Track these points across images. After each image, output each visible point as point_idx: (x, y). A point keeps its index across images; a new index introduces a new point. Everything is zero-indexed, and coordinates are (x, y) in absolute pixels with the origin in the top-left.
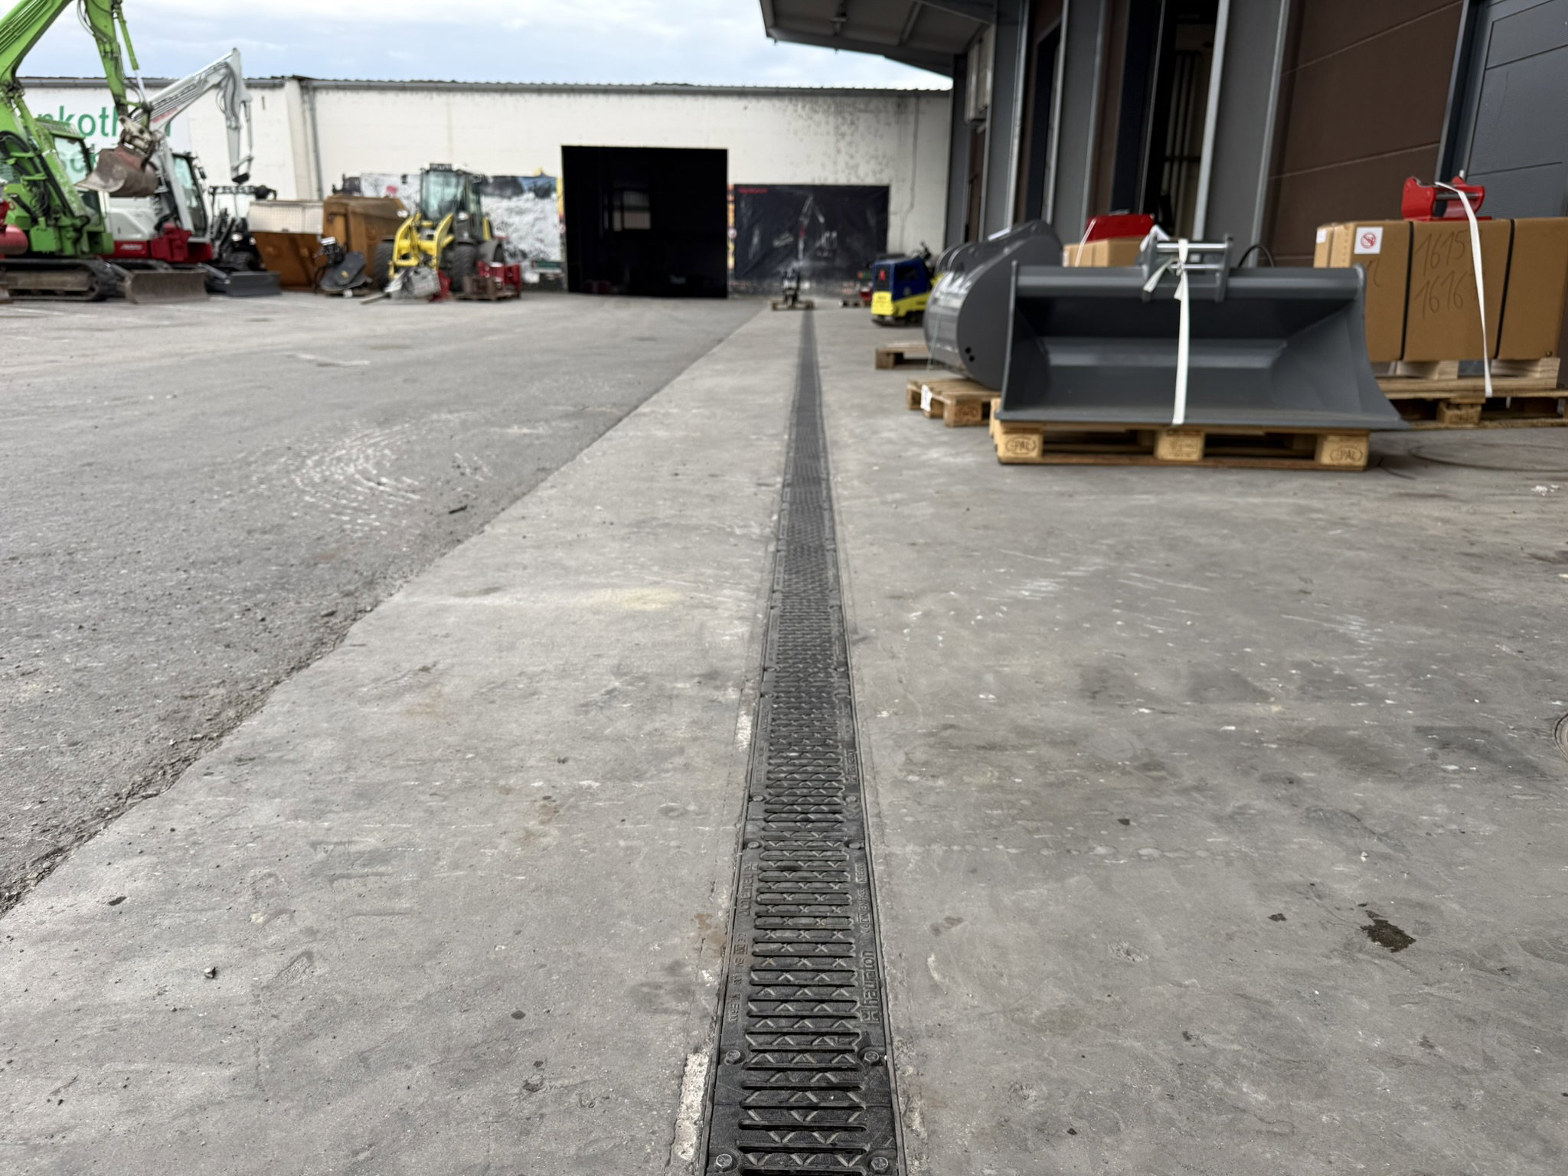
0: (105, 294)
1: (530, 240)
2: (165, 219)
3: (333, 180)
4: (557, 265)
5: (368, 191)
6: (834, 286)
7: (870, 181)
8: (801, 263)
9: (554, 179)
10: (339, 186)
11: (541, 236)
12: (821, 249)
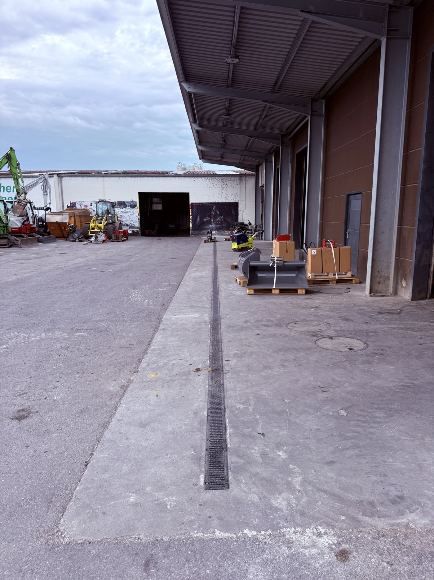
0: (11, 245)
1: (129, 221)
2: (25, 221)
3: (67, 203)
4: (138, 228)
5: (78, 207)
6: (223, 232)
7: (232, 201)
8: (212, 226)
9: (137, 202)
10: (69, 205)
11: (132, 219)
12: (218, 221)
